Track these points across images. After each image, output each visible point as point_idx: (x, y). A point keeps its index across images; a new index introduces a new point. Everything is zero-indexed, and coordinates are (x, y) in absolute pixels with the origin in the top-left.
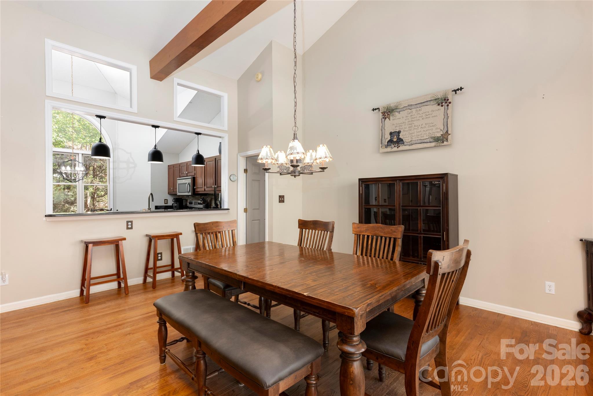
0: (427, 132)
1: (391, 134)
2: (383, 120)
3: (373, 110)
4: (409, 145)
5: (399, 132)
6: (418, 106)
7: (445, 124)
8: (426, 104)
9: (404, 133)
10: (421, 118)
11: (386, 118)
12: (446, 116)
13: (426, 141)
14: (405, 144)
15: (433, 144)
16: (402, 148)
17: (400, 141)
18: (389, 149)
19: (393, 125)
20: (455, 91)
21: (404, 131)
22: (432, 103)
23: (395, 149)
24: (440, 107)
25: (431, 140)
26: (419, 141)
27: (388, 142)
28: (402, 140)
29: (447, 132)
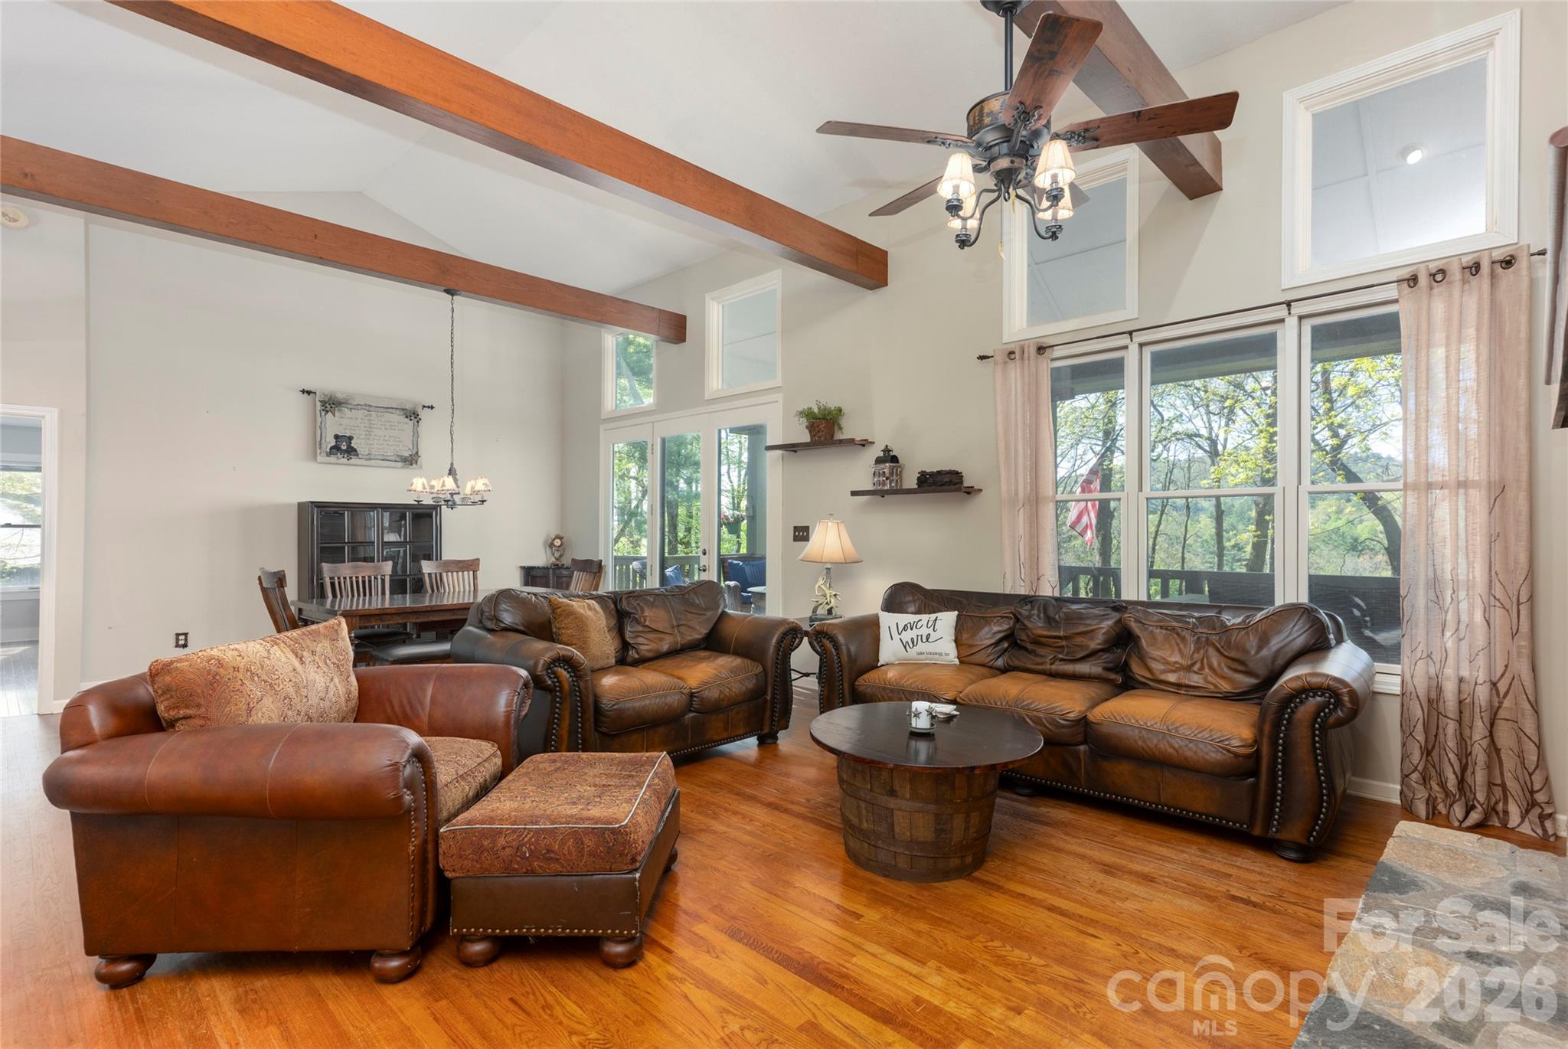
0: (392, 448)
1: (337, 437)
2: (323, 413)
3: (303, 391)
4: (367, 460)
5: (350, 438)
6: (380, 410)
7: (415, 443)
8: (390, 410)
9: (359, 441)
10: (383, 427)
11: (327, 412)
12: (416, 435)
13: (390, 458)
14: (360, 456)
15: (400, 464)
16: (354, 461)
17: (351, 452)
18: (333, 459)
19: (341, 425)
20: (424, 407)
21: (358, 438)
22: (398, 412)
23: (345, 460)
24: (407, 420)
25: (397, 459)
26: (380, 457)
27: (331, 448)
28: (355, 450)
29: (417, 453)
